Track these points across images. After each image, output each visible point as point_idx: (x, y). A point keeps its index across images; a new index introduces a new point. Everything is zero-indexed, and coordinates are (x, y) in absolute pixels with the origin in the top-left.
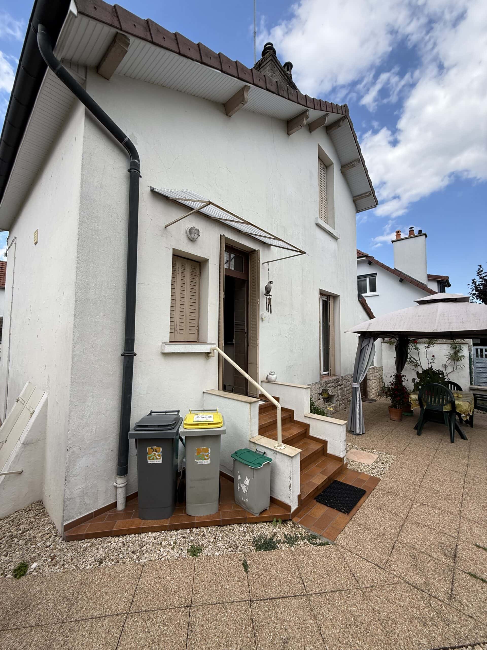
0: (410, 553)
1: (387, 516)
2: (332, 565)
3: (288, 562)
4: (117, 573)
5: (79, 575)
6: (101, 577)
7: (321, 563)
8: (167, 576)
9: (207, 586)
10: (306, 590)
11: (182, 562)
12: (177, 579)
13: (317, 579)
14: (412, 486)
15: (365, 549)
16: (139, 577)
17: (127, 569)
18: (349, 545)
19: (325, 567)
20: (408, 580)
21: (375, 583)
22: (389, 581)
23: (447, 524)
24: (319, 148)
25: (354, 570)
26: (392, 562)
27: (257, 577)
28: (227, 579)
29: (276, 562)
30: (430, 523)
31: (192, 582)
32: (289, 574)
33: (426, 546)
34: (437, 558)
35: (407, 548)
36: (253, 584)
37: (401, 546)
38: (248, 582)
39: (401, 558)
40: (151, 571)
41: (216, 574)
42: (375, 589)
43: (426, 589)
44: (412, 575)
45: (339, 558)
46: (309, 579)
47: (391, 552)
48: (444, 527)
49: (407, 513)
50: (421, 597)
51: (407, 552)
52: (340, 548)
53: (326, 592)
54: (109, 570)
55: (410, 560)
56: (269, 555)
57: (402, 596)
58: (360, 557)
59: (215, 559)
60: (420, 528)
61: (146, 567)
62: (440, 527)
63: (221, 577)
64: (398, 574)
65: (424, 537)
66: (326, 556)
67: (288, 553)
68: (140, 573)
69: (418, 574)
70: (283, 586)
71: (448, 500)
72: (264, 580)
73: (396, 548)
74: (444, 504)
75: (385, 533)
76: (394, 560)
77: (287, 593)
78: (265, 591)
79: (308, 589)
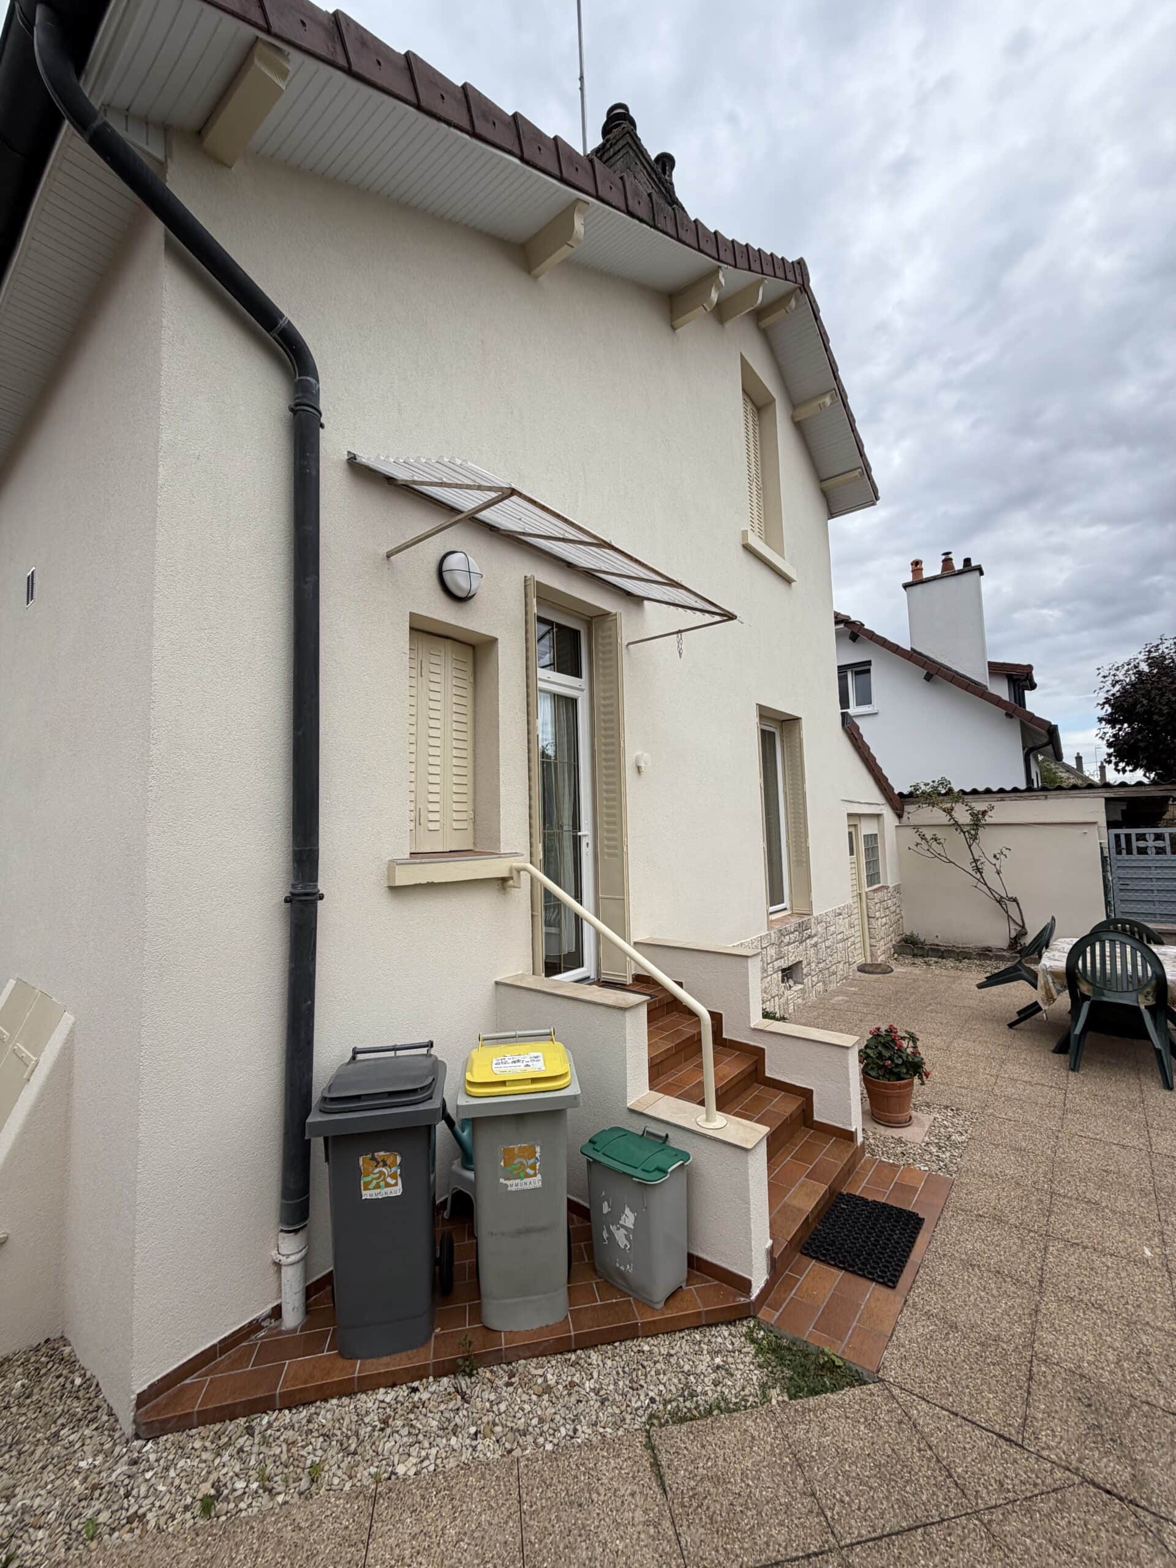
0: (1075, 1391)
1: (993, 1286)
2: (887, 1445)
3: (768, 1448)
4: (300, 1529)
5: (191, 1545)
6: (255, 1547)
7: (856, 1443)
8: (444, 1528)
9: (561, 1549)
10: (833, 1533)
11: (483, 1477)
12: (476, 1535)
13: (857, 1495)
14: (1033, 1194)
15: (960, 1389)
16: (365, 1537)
17: (329, 1513)
18: (917, 1380)
19: (869, 1455)
20: (1090, 1475)
21: (1009, 1491)
22: (1043, 1482)
23: (1144, 1296)
24: (744, 363)
25: (948, 1457)
26: (1037, 1422)
27: (695, 1505)
28: (615, 1520)
29: (738, 1450)
30: (1101, 1297)
31: (518, 1539)
32: (778, 1485)
33: (1108, 1365)
34: (1144, 1398)
35: (1064, 1375)
36: (689, 1527)
37: (1048, 1371)
38: (673, 1523)
39: (1058, 1408)
40: (397, 1513)
41: (580, 1505)
42: (1014, 1511)
43: (1142, 1498)
44: (1097, 1456)
45: (900, 1422)
46: (834, 1497)
47: (1029, 1393)
48: (1139, 1306)
49: (1040, 1273)
50: (1134, 1523)
51: (1069, 1389)
52: (896, 1391)
53: (889, 1535)
54: (276, 1522)
55: (1081, 1412)
56: (715, 1431)
57: (1086, 1526)
58: (953, 1413)
59: (571, 1456)
60: (1082, 1315)
61: (381, 1501)
62: (1129, 1307)
63: (598, 1514)
64: (1060, 1458)
65: (1098, 1339)
66: (866, 1420)
67: (765, 1421)
68: (367, 1525)
69: (1111, 1453)
70: (770, 1527)
71: (1127, 1227)
72: (715, 1512)
73: (1036, 1378)
74: (1122, 1238)
75: (998, 1335)
76: (1040, 1416)
77: (786, 1549)
78: (725, 1549)
79: (838, 1529)
